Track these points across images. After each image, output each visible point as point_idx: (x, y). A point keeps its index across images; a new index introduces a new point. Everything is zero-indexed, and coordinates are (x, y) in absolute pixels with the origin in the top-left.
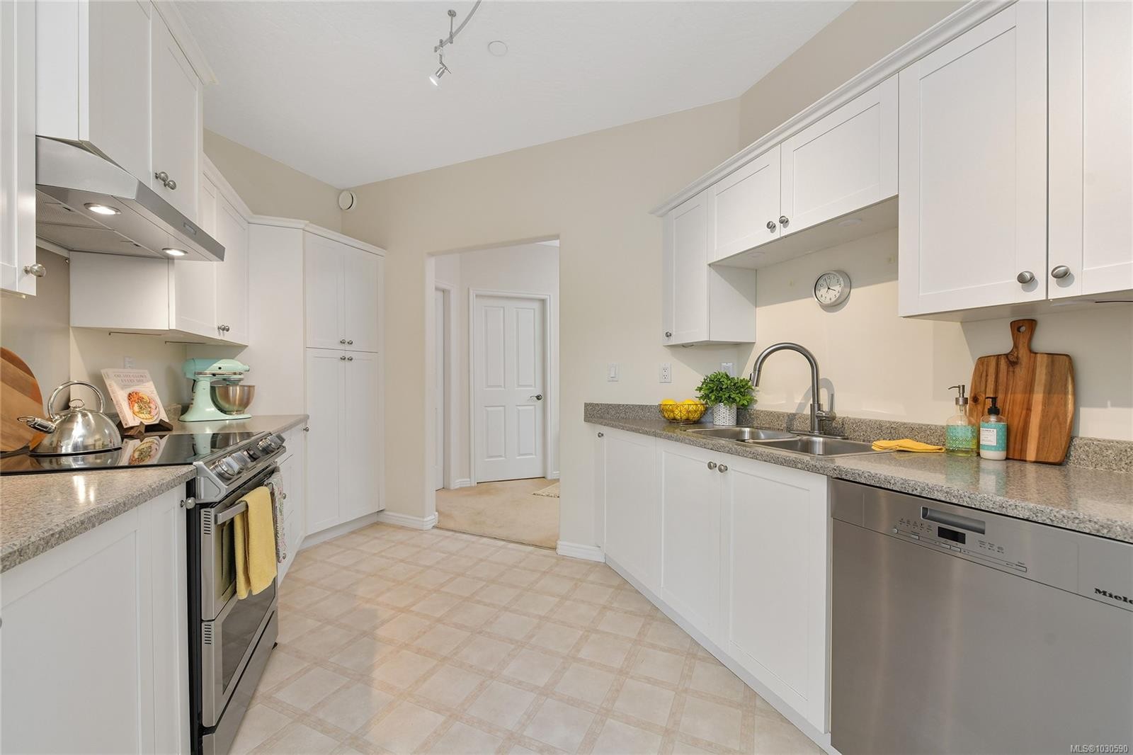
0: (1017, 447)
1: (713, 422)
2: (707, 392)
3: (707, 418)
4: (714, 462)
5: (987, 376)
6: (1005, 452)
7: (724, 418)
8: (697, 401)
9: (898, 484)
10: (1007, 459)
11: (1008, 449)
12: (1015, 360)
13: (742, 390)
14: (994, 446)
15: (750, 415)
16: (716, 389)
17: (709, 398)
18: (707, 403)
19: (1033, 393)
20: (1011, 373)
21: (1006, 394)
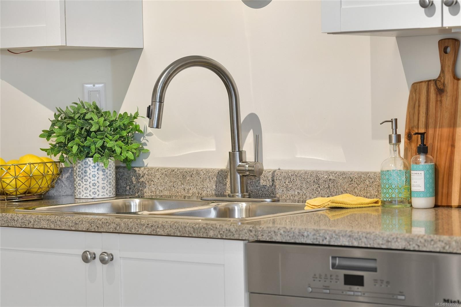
0: (444, 191)
1: (73, 195)
2: (62, 139)
3: (63, 188)
4: (92, 251)
5: (419, 106)
6: (434, 198)
7: (94, 185)
8: (45, 157)
9: (311, 236)
10: (436, 206)
11: (436, 194)
12: (441, 87)
13: (124, 133)
14: (423, 191)
15: (138, 177)
16: (80, 134)
17: (68, 151)
18: (62, 160)
19: (456, 127)
20: (439, 103)
21: (435, 128)
